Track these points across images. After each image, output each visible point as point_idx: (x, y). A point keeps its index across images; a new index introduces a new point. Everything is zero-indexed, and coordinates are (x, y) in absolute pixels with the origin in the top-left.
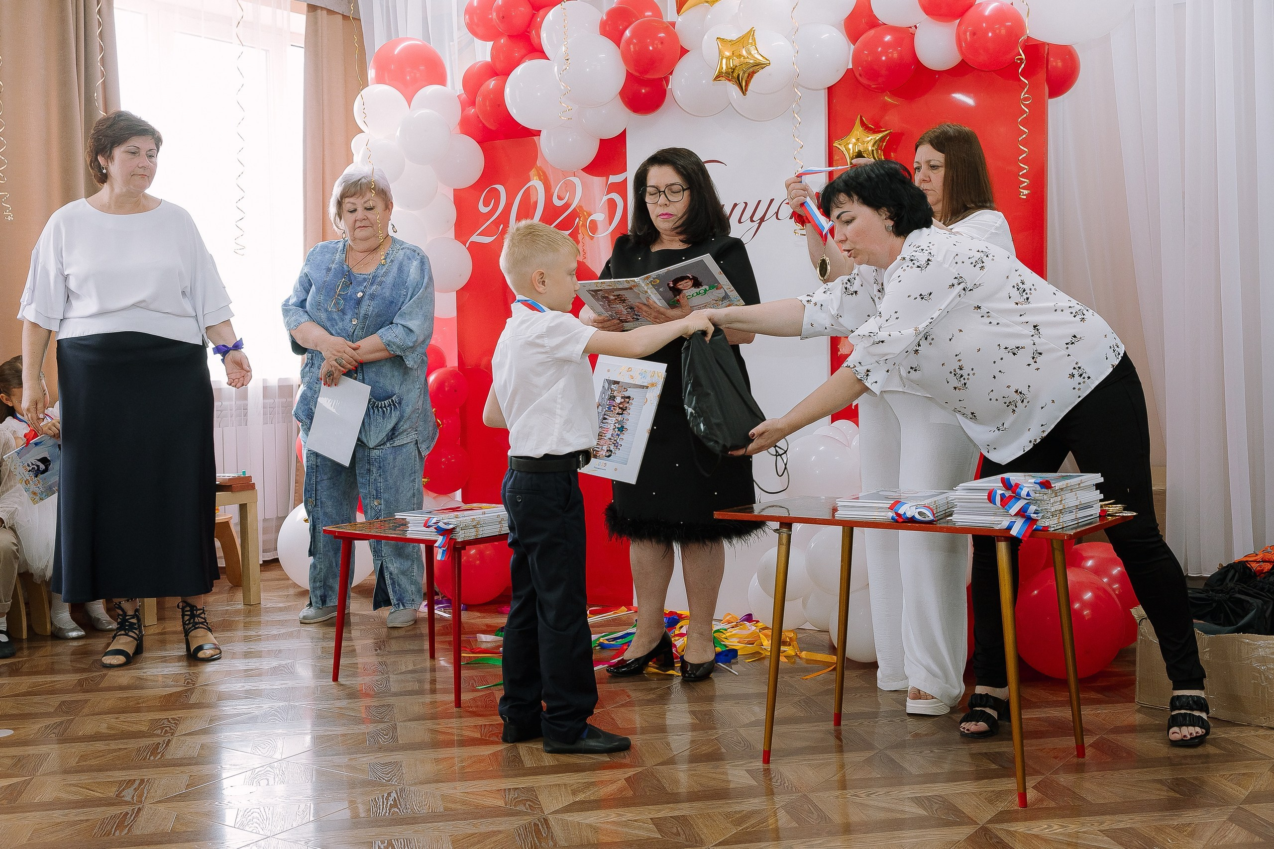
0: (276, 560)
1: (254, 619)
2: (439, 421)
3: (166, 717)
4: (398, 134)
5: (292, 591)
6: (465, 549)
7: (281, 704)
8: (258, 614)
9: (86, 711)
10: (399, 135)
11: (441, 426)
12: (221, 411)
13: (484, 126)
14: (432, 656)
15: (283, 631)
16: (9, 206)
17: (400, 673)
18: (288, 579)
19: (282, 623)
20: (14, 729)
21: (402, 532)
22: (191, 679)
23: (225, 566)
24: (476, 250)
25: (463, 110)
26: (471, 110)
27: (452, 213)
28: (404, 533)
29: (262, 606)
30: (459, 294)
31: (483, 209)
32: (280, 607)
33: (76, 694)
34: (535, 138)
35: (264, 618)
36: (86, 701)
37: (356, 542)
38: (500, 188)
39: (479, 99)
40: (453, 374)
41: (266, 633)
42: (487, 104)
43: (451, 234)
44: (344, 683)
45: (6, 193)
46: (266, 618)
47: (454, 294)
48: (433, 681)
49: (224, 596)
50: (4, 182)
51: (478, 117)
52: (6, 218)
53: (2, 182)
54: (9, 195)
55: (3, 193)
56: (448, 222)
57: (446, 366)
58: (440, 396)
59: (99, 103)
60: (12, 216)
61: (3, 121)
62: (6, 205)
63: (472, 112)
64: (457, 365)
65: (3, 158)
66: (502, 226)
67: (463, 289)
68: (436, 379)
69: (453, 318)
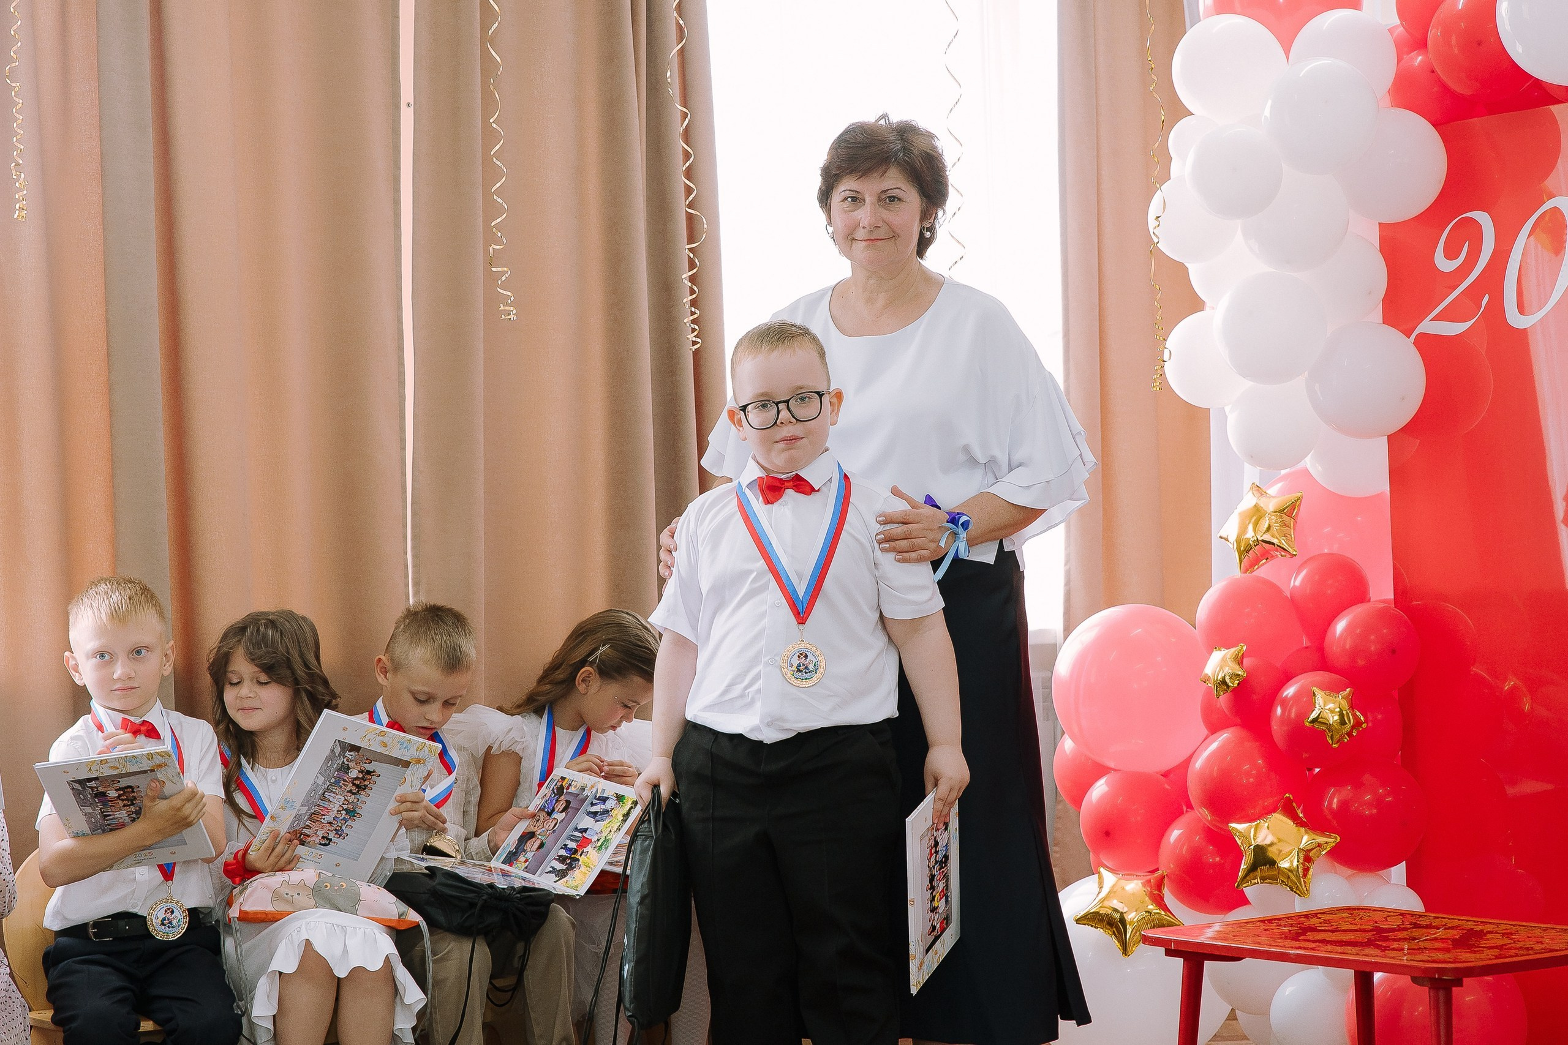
2: (1358, 714)
4: (1267, 112)
6: (1459, 983)
10: (1269, 115)
11: (1364, 726)
13: (1445, 89)
16: (510, 294)
24: (1427, 346)
25: (1399, 60)
26: (1416, 59)
27: (1375, 275)
28: (1319, 946)
30: (1395, 441)
31: (1445, 265)
34: (1555, 108)
37: (1207, 964)
38: (1482, 218)
39: (1434, 34)
40: (1382, 614)
42: (1456, 40)
43: (1378, 315)
45: (506, 269)
47: (1383, 443)
50: (502, 247)
51: (1433, 72)
52: (503, 316)
53: (498, 247)
54: (509, 272)
55: (500, 269)
56: (1370, 293)
57: (1369, 601)
58: (1361, 662)
59: (674, 91)
60: (514, 312)
61: (500, 130)
62: (505, 292)
63: (1420, 61)
64: (1391, 596)
65: (499, 200)
66: (1487, 297)
67: (1403, 430)
68: (1349, 628)
69: (1379, 496)
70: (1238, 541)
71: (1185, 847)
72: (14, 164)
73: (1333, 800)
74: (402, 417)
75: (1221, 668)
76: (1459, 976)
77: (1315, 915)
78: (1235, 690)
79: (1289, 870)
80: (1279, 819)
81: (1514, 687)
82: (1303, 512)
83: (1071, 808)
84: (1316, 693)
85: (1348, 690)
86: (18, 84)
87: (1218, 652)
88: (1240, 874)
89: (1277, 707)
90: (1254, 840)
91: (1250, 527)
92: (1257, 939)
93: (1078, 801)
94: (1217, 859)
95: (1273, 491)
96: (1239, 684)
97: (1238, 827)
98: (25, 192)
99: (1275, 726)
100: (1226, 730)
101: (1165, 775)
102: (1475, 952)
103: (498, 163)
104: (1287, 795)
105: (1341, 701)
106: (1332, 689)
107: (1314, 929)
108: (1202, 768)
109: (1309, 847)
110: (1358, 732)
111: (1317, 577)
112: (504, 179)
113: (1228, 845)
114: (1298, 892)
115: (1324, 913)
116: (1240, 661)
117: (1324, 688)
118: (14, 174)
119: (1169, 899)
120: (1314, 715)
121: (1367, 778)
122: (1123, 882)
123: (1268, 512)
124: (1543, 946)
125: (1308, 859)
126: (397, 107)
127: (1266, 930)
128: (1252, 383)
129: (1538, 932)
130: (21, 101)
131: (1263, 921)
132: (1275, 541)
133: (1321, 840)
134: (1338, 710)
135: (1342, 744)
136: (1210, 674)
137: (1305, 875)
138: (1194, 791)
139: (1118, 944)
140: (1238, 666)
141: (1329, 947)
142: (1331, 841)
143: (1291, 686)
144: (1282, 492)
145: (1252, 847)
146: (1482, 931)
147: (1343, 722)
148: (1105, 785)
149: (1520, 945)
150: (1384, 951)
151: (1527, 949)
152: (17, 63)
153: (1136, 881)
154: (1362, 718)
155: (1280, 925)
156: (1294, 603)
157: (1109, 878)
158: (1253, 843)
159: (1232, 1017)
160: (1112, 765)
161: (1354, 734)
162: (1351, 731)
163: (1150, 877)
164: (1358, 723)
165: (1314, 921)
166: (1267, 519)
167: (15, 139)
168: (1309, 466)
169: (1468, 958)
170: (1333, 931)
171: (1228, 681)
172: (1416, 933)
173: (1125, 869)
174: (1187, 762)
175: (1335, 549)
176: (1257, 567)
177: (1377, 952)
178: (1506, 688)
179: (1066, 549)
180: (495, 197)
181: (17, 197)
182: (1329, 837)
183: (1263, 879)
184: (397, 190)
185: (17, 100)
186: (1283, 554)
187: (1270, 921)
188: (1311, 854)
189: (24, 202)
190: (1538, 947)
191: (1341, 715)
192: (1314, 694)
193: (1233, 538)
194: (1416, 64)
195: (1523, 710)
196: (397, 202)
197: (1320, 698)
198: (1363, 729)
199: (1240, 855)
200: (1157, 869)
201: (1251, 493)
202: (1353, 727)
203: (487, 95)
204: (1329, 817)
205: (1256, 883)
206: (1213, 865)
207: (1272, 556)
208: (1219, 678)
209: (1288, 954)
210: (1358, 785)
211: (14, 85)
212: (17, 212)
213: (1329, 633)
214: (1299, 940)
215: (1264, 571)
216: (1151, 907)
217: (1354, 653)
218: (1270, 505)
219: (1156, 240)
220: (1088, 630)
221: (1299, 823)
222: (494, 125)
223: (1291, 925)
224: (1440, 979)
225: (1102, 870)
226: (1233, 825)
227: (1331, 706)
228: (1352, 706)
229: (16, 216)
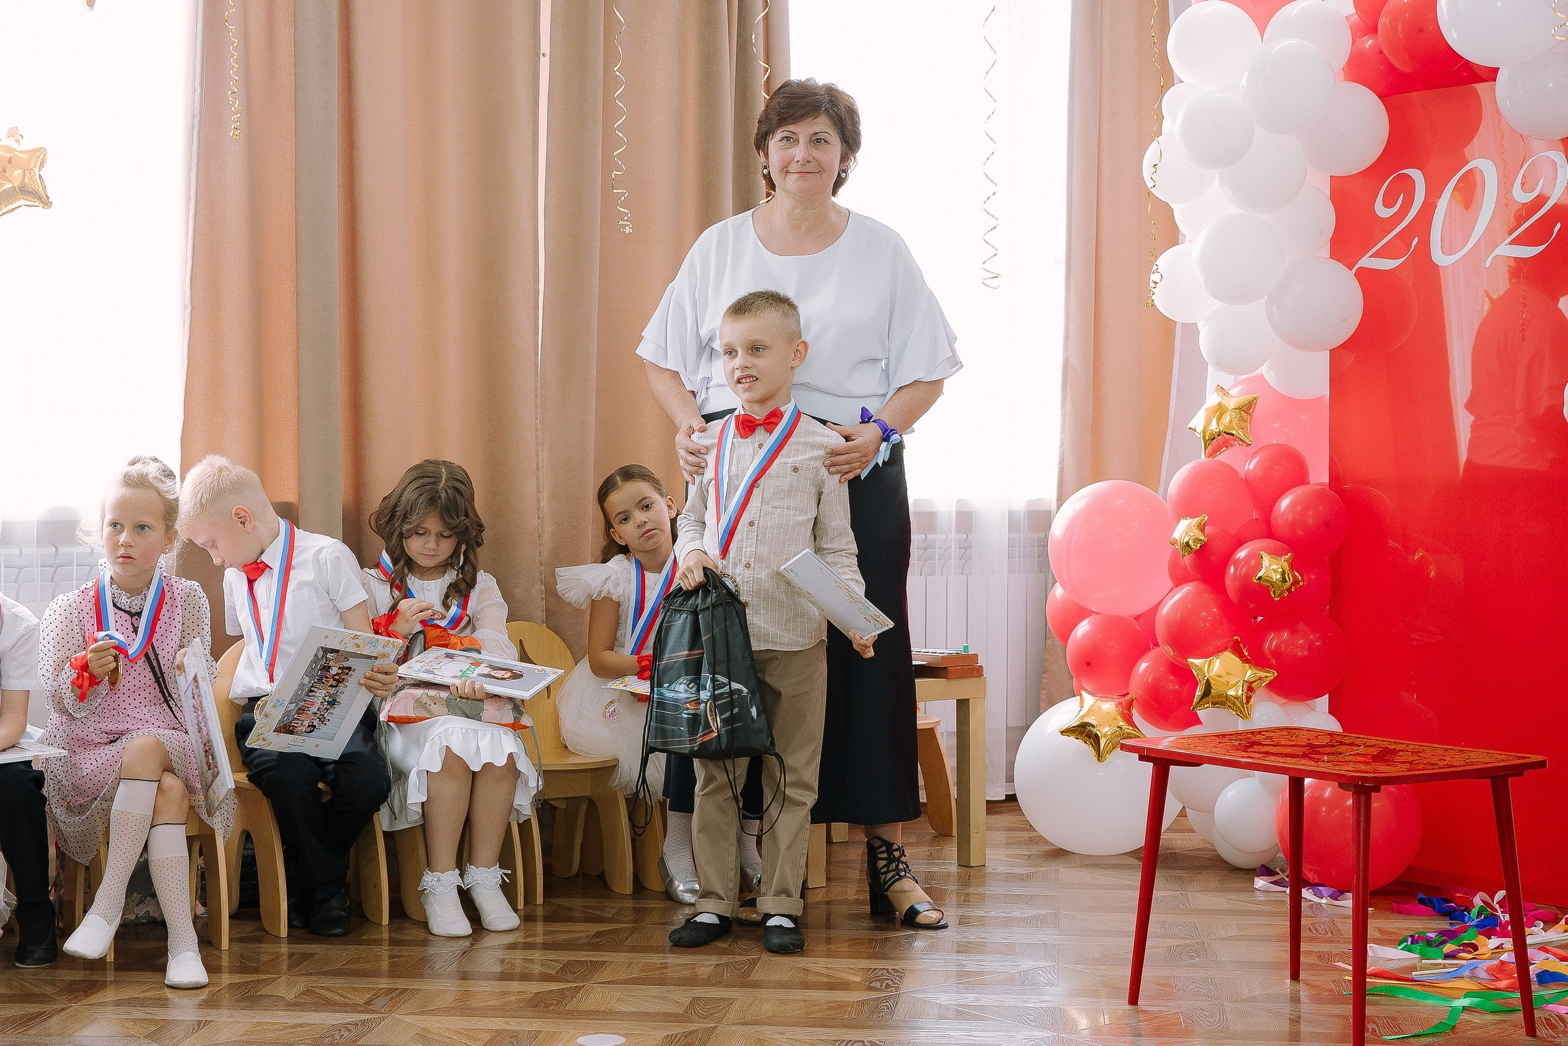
0: (1012, 798)
1: (981, 890)
2: (1297, 574)
3: (859, 1039)
4: (1244, 82)
5: (1037, 850)
6: (1377, 789)
7: (1047, 1035)
8: (983, 884)
9: (731, 1016)
10: (1245, 85)
11: (1301, 584)
12: (925, 549)
13: (1391, 67)
14: (1295, 976)
15: (1030, 912)
16: (627, 211)
17: (1243, 1001)
18: (1031, 828)
19: (1029, 900)
20: (625, 1035)
21: (1260, 756)
22: (892, 980)
23: (926, 801)
24: (1366, 278)
25: (1354, 42)
26: (1368, 42)
27: (1326, 218)
28: (1265, 757)
29: (989, 869)
30: (1336, 354)
31: (1382, 211)
32: (1020, 875)
33: (715, 989)
35: (995, 889)
36: (730, 1002)
37: (1173, 769)
38: (1416, 174)
39: (1383, 22)
40: (1319, 495)
41: (1003, 914)
42: (1399, 29)
43: (1326, 251)
44: (1147, 1008)
45: (624, 191)
46: (1001, 891)
47: (1326, 356)
48: (1296, 1021)
49: (923, 850)
50: (621, 173)
51: (1381, 52)
52: (621, 229)
53: (618, 173)
54: (627, 194)
55: (620, 191)
56: (1321, 233)
57: (1309, 483)
58: (1300, 533)
59: (759, 50)
60: (631, 226)
61: (620, 75)
62: (623, 210)
63: (1371, 45)
64: (1328, 481)
65: (620, 134)
66: (1416, 239)
67: (1343, 346)
68: (1292, 504)
69: (1319, 400)
70: (1204, 432)
71: (1151, 678)
72: (230, 92)
73: (1272, 642)
74: (536, 308)
75: (1187, 534)
76: (1378, 783)
77: (1260, 732)
78: (1197, 552)
79: (1235, 698)
80: (1229, 656)
81: (1422, 558)
82: (1258, 410)
83: (1058, 642)
84: (1263, 556)
85: (1289, 554)
86: (235, 27)
87: (1185, 520)
88: (1195, 699)
89: (1230, 567)
90: (1208, 672)
91: (1214, 421)
92: (1214, 750)
93: (1065, 636)
94: (1177, 687)
95: (1233, 392)
96: (1200, 547)
97: (1195, 662)
98: (239, 115)
99: (1229, 583)
100: (1188, 584)
101: (1137, 618)
102: (1390, 765)
103: (620, 104)
104: (1236, 637)
105: (1283, 564)
106: (1276, 553)
107: (1259, 744)
108: (1168, 613)
109: (1251, 680)
110: (1296, 589)
111: (1267, 463)
112: (625, 117)
113: (1186, 677)
114: (1241, 715)
115: (1267, 731)
116: (1202, 530)
117: (1269, 553)
118: (231, 99)
119: (1137, 718)
120: (1260, 574)
121: (1301, 626)
122: (1100, 703)
123: (1230, 409)
124: (1445, 763)
125: (1250, 689)
126: (536, 55)
127: (1220, 743)
128: (1221, 303)
129: (1440, 752)
130: (237, 41)
131: (1216, 736)
132: (1234, 432)
133: (1262, 674)
134: (1281, 570)
135: (1282, 598)
136: (1177, 538)
137: (1248, 702)
138: (1160, 633)
139: (1094, 752)
140: (1201, 533)
141: (1272, 758)
142: (1270, 675)
143: (1242, 550)
144: (1240, 393)
145: (1206, 678)
146: (1395, 749)
147: (1284, 580)
148: (1087, 625)
149: (1426, 761)
150: (1317, 762)
151: (1433, 764)
152: (234, 10)
153: (1110, 703)
154: (1300, 578)
155: (1232, 740)
156: (1248, 483)
157: (1089, 700)
158: (1207, 675)
159: (1183, 814)
160: (1094, 609)
161: (1293, 590)
162: (1290, 588)
163: (1120, 700)
164: (1296, 582)
165: (1258, 737)
166: (1228, 414)
167: (231, 72)
168: (1264, 373)
169: (1384, 770)
170: (1274, 746)
171: (1191, 543)
172: (1342, 749)
173: (1102, 692)
174: (1156, 608)
175: (1283, 440)
176: (1218, 453)
177: (1312, 763)
178: (1416, 558)
179: (1061, 434)
180: (617, 132)
181: (233, 119)
182: (1269, 672)
183: (1214, 704)
184: (535, 123)
185: (234, 40)
186: (1240, 443)
187: (1224, 736)
188: (1254, 685)
189: (238, 123)
190: (1441, 763)
191: (1283, 573)
192: (1262, 557)
193: (1200, 429)
194: (1367, 46)
195: (1428, 575)
196: (535, 134)
197: (1266, 560)
198: (1301, 587)
199: (1195, 684)
200: (1128, 694)
201: (1216, 393)
202: (1292, 584)
203: (609, 47)
204: (1269, 656)
205: (1207, 707)
206: (1175, 692)
207: (1231, 445)
208: (1185, 542)
209: (1239, 762)
210: (1293, 631)
211: (231, 27)
212: (232, 131)
213: (1275, 508)
214: (1247, 752)
215: (1224, 457)
216: (1121, 723)
217: (1293, 525)
218: (1232, 404)
219: (1149, 184)
220: (1078, 501)
221: (1247, 661)
222: (617, 73)
223: (1241, 740)
224: (1362, 786)
225: (1083, 693)
226: (1192, 660)
227: (1275, 567)
228: (1292, 568)
229: (231, 134)
